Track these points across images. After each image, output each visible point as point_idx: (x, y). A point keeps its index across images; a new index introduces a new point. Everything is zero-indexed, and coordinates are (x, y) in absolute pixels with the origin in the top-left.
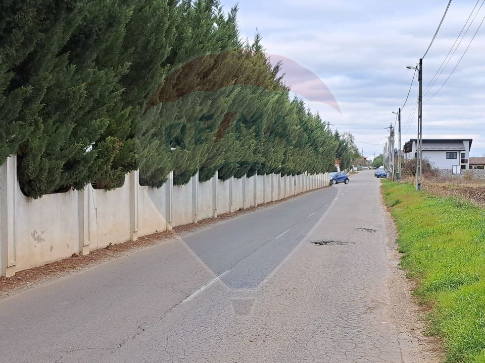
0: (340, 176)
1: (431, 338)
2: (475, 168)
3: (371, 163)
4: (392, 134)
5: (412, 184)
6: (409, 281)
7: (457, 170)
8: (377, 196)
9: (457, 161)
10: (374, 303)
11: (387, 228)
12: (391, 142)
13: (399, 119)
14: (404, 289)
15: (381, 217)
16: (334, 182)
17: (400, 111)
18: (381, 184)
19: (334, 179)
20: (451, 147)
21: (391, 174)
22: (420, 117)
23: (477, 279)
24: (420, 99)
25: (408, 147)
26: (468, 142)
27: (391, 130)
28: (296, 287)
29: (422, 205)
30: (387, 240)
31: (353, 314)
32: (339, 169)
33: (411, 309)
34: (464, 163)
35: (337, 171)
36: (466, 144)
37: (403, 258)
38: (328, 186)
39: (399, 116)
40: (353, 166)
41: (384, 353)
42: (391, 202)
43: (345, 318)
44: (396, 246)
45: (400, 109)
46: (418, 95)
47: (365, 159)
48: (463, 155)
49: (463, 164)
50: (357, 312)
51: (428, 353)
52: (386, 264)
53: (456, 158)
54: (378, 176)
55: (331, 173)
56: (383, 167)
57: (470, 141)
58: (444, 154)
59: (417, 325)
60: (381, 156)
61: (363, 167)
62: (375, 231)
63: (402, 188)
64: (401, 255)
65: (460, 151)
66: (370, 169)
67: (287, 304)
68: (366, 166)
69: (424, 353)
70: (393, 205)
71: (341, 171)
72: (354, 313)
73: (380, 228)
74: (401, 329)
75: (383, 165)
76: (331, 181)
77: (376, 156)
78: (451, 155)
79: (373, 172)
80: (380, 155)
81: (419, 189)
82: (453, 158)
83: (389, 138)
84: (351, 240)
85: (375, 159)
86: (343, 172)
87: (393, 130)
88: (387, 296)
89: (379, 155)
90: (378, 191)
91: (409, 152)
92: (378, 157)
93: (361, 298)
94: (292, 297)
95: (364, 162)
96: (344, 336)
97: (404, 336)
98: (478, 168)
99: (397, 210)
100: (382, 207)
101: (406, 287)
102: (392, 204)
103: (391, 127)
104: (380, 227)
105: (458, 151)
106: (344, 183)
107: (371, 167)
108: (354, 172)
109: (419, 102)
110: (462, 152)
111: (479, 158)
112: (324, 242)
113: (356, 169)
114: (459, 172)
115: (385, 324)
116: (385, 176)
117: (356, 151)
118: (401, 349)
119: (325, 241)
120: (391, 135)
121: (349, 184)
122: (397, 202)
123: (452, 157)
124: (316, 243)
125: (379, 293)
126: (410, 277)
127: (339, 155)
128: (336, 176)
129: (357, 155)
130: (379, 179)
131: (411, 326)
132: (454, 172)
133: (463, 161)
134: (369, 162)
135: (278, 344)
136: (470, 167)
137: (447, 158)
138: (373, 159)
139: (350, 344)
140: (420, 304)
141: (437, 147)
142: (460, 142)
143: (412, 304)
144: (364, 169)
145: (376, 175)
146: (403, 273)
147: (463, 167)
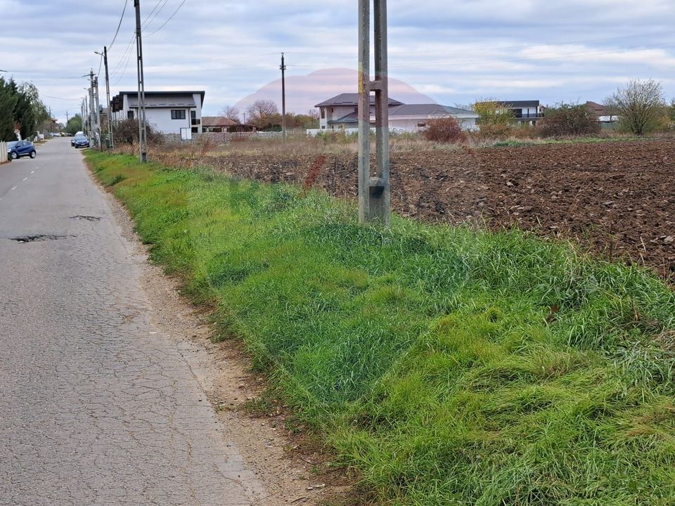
0: (21, 148)
1: (223, 344)
2: (210, 131)
3: (62, 128)
4: (95, 84)
5: (132, 154)
6: (170, 278)
7: (187, 135)
8: (84, 172)
9: (186, 122)
10: (130, 310)
11: (115, 213)
12: (93, 95)
13: (106, 63)
14: (166, 289)
15: (101, 200)
16: (14, 156)
17: (105, 51)
18: (84, 157)
19: (13, 151)
20: (177, 103)
21: (96, 142)
22: (140, 58)
23: (266, 266)
24: (139, 33)
25: (117, 104)
26: (200, 95)
27: (92, 78)
28: (12, 300)
29: (155, 182)
30: (119, 230)
31: (107, 326)
32: (19, 137)
33: (183, 313)
34: (195, 124)
35: (17, 140)
36: (197, 98)
37: (151, 251)
38: (6, 162)
39: (106, 58)
40: (38, 132)
41: (166, 369)
42: (110, 180)
43: (98, 332)
44: (136, 236)
45: (105, 48)
46: (135, 27)
47: (54, 121)
48: (193, 114)
49: (195, 126)
50: (112, 323)
51: (224, 362)
52: (130, 259)
53: (185, 118)
54: (77, 146)
55: (8, 143)
56: (81, 133)
57: (202, 94)
58: (168, 114)
59: (199, 331)
60: (77, 118)
61: (52, 134)
62: (98, 219)
63: (118, 159)
64: (147, 247)
65: (189, 108)
66: (63, 136)
67: (8, 322)
68: (56, 131)
69: (219, 363)
70: (114, 183)
71: (23, 138)
72: (108, 324)
73: (105, 215)
74: (179, 338)
75: (81, 130)
76: (10, 154)
77: (70, 117)
78: (178, 114)
79: (69, 140)
80: (76, 115)
81: (144, 160)
82: (180, 118)
83: (89, 89)
84: (69, 232)
85: (69, 122)
86: (25, 140)
87: (96, 78)
88: (146, 300)
89: (74, 116)
90: (83, 167)
91: (118, 110)
92: (73, 119)
93: (111, 306)
94: (11, 313)
95: (53, 127)
96: (105, 355)
97: (185, 345)
98: (213, 131)
99: (123, 189)
100: (96, 187)
101: (168, 286)
102: (112, 183)
103: (92, 75)
104: (104, 213)
105: (187, 107)
106: (29, 157)
107: (63, 133)
108: (40, 141)
109: (137, 37)
110: (192, 109)
111: (215, 117)
112: (30, 238)
113: (42, 136)
114: (190, 137)
115: (155, 334)
116: (87, 145)
117: (43, 109)
118: (186, 361)
119: (31, 236)
120: (93, 86)
121: (37, 159)
122: (119, 179)
123: (178, 117)
124: (19, 240)
125: (133, 298)
126: (169, 273)
127: (19, 116)
128: (17, 147)
129: (45, 116)
130: (79, 149)
131: (191, 332)
132: (184, 137)
133: (194, 122)
134: (60, 125)
135: (14, 375)
136: (204, 130)
137: (172, 119)
138: (66, 121)
139: (118, 363)
140: (195, 305)
141: (157, 103)
142: (189, 95)
143: (183, 307)
144: (54, 136)
145: (73, 145)
146: (159, 270)
147: (194, 130)
